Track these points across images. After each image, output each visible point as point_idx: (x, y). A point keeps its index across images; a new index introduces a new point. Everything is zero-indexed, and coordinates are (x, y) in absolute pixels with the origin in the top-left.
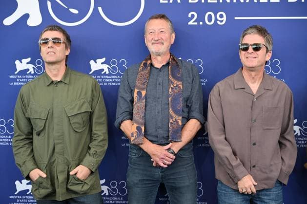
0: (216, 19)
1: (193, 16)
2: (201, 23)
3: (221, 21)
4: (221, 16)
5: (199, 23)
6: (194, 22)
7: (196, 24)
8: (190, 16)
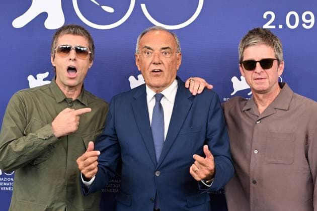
0: (301, 22)
1: (269, 17)
2: (281, 27)
3: (308, 24)
4: (308, 17)
5: (277, 27)
6: (270, 25)
7: (274, 27)
8: (265, 16)
